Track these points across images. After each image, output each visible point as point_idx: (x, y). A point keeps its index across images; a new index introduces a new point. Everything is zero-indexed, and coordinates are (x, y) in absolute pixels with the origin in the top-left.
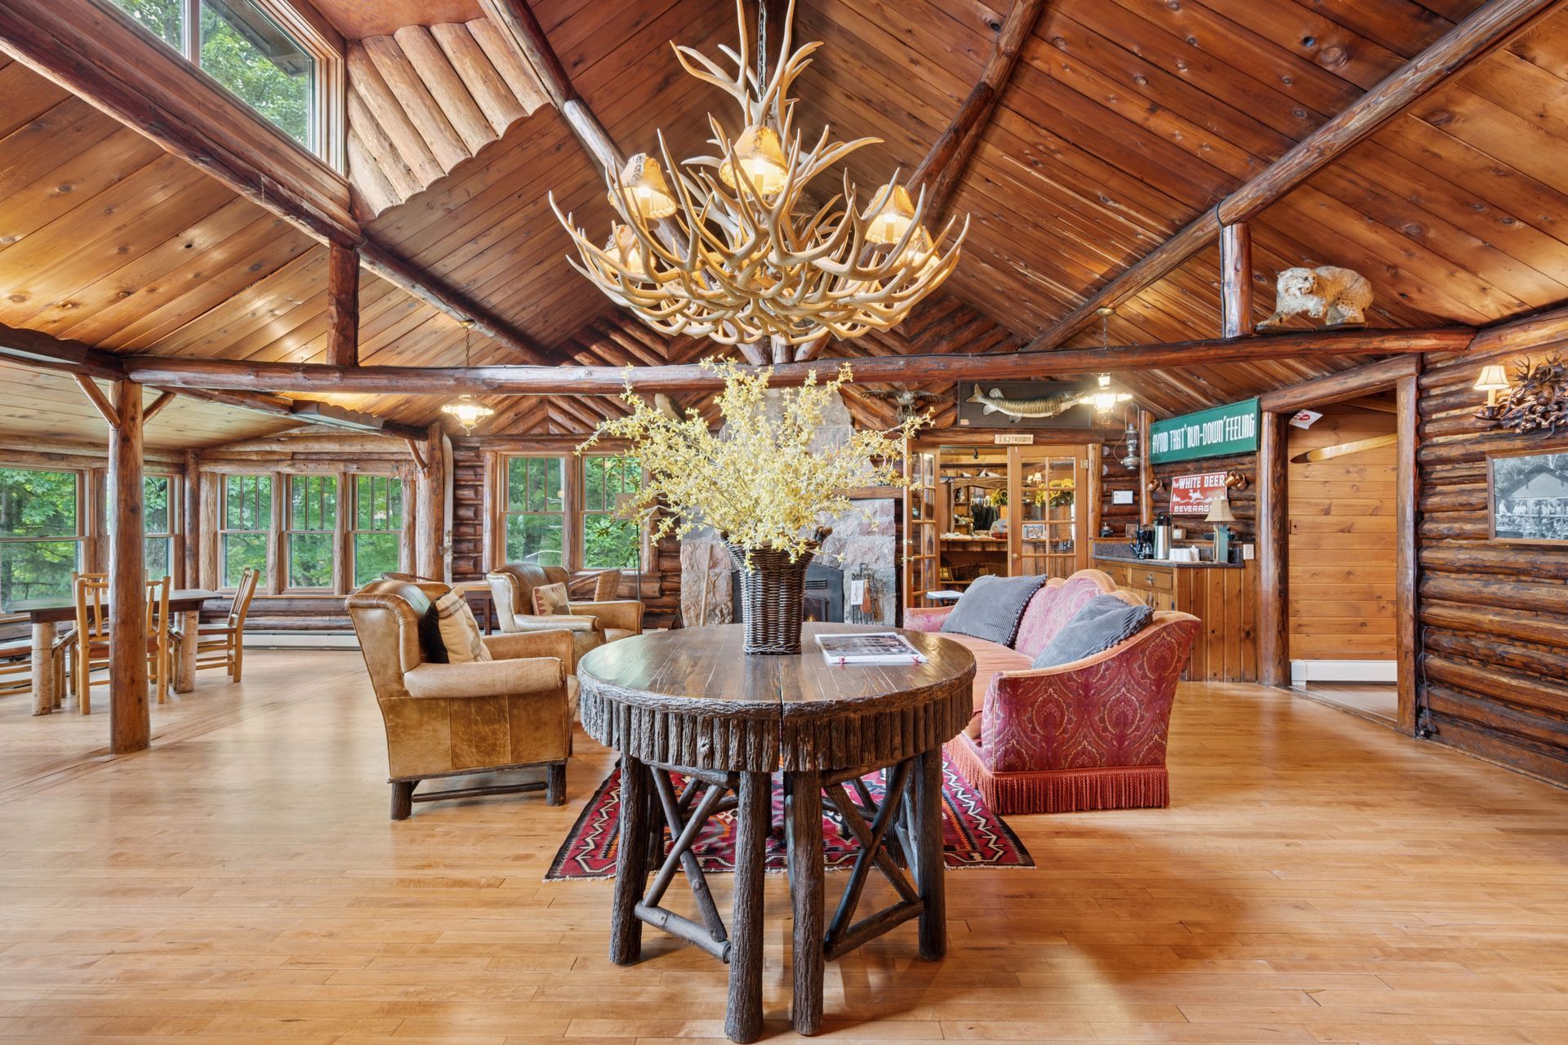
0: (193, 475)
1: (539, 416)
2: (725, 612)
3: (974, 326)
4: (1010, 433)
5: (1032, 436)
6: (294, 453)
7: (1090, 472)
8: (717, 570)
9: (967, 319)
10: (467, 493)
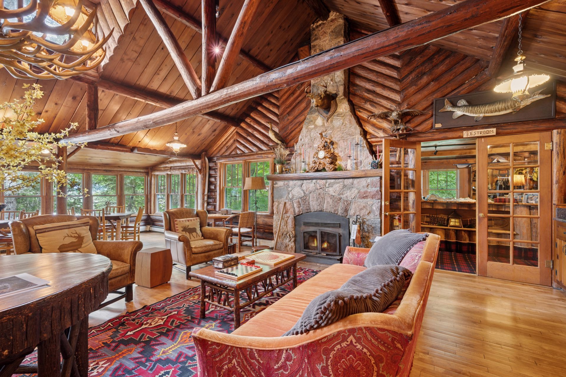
0: (150, 176)
1: (234, 147)
2: (291, 236)
3: (447, 61)
4: (476, 129)
5: (494, 130)
6: (171, 167)
7: (554, 152)
8: (288, 215)
9: (442, 58)
10: (213, 180)
